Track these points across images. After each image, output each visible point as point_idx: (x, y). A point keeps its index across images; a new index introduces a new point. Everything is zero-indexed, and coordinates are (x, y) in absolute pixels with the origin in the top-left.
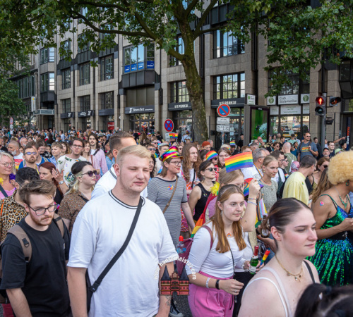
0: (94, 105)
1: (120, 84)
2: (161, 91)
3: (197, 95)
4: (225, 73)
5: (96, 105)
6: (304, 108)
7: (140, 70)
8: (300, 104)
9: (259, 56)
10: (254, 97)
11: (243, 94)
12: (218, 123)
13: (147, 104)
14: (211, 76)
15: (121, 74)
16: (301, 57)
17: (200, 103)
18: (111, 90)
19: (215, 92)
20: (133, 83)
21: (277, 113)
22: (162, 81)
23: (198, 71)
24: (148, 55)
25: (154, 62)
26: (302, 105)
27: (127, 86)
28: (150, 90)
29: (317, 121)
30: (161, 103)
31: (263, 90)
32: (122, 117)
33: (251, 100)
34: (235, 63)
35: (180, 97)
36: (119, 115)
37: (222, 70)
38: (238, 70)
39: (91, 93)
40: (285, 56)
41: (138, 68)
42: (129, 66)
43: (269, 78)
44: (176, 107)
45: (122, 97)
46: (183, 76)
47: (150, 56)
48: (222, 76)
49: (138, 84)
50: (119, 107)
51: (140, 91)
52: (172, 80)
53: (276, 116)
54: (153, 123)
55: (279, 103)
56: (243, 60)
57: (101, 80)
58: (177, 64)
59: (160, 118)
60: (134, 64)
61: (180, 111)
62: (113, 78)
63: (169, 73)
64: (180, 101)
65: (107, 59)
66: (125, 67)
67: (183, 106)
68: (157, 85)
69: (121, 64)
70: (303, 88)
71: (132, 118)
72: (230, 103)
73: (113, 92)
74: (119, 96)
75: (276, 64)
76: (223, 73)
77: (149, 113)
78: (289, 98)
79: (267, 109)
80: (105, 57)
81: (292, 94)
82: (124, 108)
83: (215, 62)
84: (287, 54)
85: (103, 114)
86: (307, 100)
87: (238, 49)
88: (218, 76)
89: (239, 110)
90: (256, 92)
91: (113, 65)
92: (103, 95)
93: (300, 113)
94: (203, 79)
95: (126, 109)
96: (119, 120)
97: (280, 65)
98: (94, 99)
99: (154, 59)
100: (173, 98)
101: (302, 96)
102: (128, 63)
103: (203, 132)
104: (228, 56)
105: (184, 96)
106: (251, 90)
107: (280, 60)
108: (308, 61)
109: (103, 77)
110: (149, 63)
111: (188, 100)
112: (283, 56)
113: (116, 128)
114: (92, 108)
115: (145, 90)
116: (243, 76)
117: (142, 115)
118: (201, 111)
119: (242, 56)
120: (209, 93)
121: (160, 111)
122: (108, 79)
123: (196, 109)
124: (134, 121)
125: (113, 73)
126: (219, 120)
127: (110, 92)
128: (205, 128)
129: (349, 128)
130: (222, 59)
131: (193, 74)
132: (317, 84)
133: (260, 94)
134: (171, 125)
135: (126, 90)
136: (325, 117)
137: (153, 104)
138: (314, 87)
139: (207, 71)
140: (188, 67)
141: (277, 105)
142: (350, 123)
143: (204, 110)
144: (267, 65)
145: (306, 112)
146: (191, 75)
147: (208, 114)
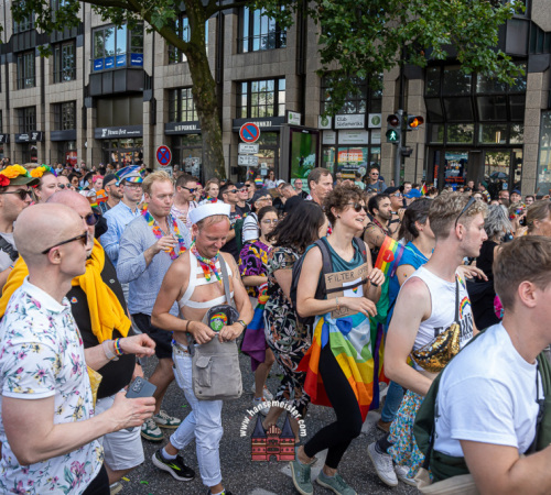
0: (43, 123)
1: (86, 90)
2: (153, 103)
3: (210, 107)
4: (256, 76)
5: (46, 123)
6: (373, 134)
7: (119, 68)
8: (367, 128)
9: (308, 53)
10: (298, 115)
11: (282, 113)
12: (240, 151)
13: (131, 124)
14: (234, 82)
15: (88, 72)
16: (369, 53)
17: (213, 121)
18: (71, 99)
19: (238, 107)
20: (107, 89)
21: (333, 142)
22: (156, 87)
23: (213, 73)
24: (133, 43)
25: (142, 56)
26: (370, 130)
27: (98, 92)
28: (136, 100)
29: (391, 155)
30: (153, 123)
31: (312, 106)
32: (89, 144)
33: (295, 119)
34: (270, 63)
35: (184, 114)
36: (85, 139)
37: (251, 72)
38: (275, 74)
39: (38, 102)
40: (345, 52)
41: (115, 63)
42: (101, 60)
43: (323, 88)
44: (178, 128)
45: (90, 111)
46: (190, 82)
47: (136, 45)
48: (249, 82)
49: (116, 90)
50: (85, 127)
51: (119, 103)
52: (171, 86)
53: (332, 145)
54: (141, 156)
55: (336, 127)
56: (283, 58)
57: (54, 82)
58: (180, 60)
59: (152, 146)
60: (109, 58)
61: (183, 135)
62: (74, 77)
63: (166, 74)
64: (184, 120)
65: (65, 46)
66: (95, 61)
67: (188, 128)
68: (147, 93)
69: (88, 57)
70: (373, 105)
71: (106, 145)
72: (263, 124)
73: (75, 102)
74: (84, 109)
75: (335, 65)
76: (251, 77)
77: (134, 138)
78: (352, 119)
79: (318, 133)
80: (61, 43)
81: (357, 113)
82: (93, 128)
83: (240, 59)
84: (348, 49)
85: (58, 138)
86: (378, 123)
87: (275, 41)
88: (244, 81)
89: (274, 135)
90: (301, 108)
91: (75, 58)
92: (58, 107)
93: (366, 142)
94: (221, 85)
95: (97, 130)
96: (84, 149)
97: (340, 67)
98: (43, 113)
99: (142, 50)
100: (173, 115)
101: (371, 116)
102: (99, 56)
103: (217, 167)
104: (260, 51)
105: (189, 112)
106: (294, 105)
107: (339, 58)
108: (378, 60)
109: (58, 77)
110: (134, 57)
111: (196, 119)
112: (342, 52)
113: (80, 161)
114: (39, 128)
115: (127, 101)
116: (282, 83)
117: (123, 142)
118: (215, 133)
119: (281, 51)
120: (229, 108)
121: (152, 135)
122: (66, 80)
123: (207, 129)
124: (110, 149)
125: (75, 70)
126: (242, 147)
127: (70, 102)
128: (221, 159)
129: (437, 167)
130: (251, 55)
131: (203, 74)
132: (393, 100)
133: (307, 112)
134: (167, 155)
135: (96, 99)
136: (400, 145)
137: (142, 123)
138: (389, 105)
139: (227, 72)
140: (196, 62)
141: (333, 128)
142: (438, 159)
143: (219, 132)
144: (320, 66)
145: (376, 140)
146: (200, 76)
147: (227, 141)
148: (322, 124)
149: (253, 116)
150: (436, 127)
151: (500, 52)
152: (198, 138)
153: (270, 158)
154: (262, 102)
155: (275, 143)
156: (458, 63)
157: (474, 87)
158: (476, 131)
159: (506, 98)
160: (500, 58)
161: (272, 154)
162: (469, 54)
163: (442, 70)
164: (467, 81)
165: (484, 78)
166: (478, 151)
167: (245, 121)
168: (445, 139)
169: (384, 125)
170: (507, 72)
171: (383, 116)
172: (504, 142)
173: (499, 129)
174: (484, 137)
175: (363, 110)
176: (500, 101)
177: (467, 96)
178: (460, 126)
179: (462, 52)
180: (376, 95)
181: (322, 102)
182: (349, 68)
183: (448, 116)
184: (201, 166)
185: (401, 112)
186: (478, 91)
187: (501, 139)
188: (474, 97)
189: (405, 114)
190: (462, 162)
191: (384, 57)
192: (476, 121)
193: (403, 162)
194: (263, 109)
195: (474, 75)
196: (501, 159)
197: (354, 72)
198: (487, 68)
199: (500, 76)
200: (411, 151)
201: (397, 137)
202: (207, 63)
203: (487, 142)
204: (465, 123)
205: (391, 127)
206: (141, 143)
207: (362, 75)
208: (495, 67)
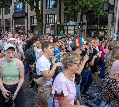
1: (13, 16)
2: (28, 19)
3: (40, 20)
4: (50, 14)
5: (4, 23)
6: (75, 27)
7: (20, 11)
9: (62, 9)
10: (59, 22)
11: (56, 22)
12: (47, 30)
13: (23, 24)
14: (45, 15)
15: (13, 12)
16: (75, 9)
17: (41, 23)
18: (9, 18)
19: (46, 20)
20: (17, 16)
22: (28, 16)
23: (41, 13)
25: (25, 9)
26: (75, 26)
27: (16, 17)
28: (24, 19)
29: (79, 31)
30: (28, 24)
31: (62, 20)
32: (13, 28)
33: (59, 23)
34: (53, 11)
35: (34, 22)
36: (12, 27)
37: (49, 13)
38: (54, 13)
39: (2, 19)
40: (70, 9)
41: (19, 10)
43: (65, 17)
44: (33, 25)
45: (13, 21)
46: (36, 15)
47: (24, 6)
48: (49, 15)
49: (19, 16)
50: (12, 24)
51: (20, 19)
52: (32, 16)
53: (66, 29)
54: (25, 31)
55: (68, 25)
56: (56, 10)
57: (5, 14)
58: (34, 10)
59: (27, 29)
60: (18, 9)
61: (34, 26)
62: (10, 13)
63: (30, 13)
64: (34, 23)
66: (15, 10)
67: (35, 25)
68: (26, 17)
69: (13, 9)
70: (75, 20)
71: (17, 28)
72: (51, 24)
73: (10, 19)
75: (67, 12)
77: (23, 27)
78: (71, 23)
79: (63, 26)
80: (7, 6)
81: (72, 22)
82: (14, 25)
83: (47, 10)
85: (6, 27)
86: (77, 24)
87: (54, 6)
88: (48, 15)
89: (54, 27)
91: (10, 9)
92: (6, 20)
93: (74, 28)
94: (42, 16)
95: (15, 25)
96: (12, 29)
97: (68, 12)
98: (3, 21)
100: (32, 22)
101: (75, 23)
102: (16, 9)
103: (42, 34)
104: (51, 8)
105: (36, 21)
106: (58, 20)
107: (68, 10)
110: (23, 9)
111: (37, 23)
112: (69, 9)
114: (2, 24)
115: (22, 19)
116: (56, 15)
117: (21, 28)
118: (41, 26)
119: (56, 8)
120: (44, 21)
121: (27, 26)
122: (8, 14)
123: (39, 25)
124: (18, 29)
125: (10, 12)
126: (47, 29)
127: (9, 19)
128: (42, 32)
129: (89, 34)
130: (49, 9)
131: (39, 13)
132: (80, 19)
133: (61, 22)
134: (30, 31)
135: (15, 18)
136: (81, 29)
137: (25, 24)
138: (79, 20)
139: (44, 13)
140: (37, 10)
141: (67, 25)
142: (89, 32)
143: (42, 26)
144: (64, 12)
145: (76, 28)
146: (38, 13)
147: (44, 28)
148: (64, 24)
149: (49, 22)
150: (89, 25)
151: (103, 9)
152: (38, 27)
153: (53, 32)
154: (51, 19)
155: (54, 28)
156: (94, 12)
157: (97, 17)
158: (97, 26)
159: (104, 19)
160: (103, 11)
161: (53, 31)
162: (96, 10)
163: (90, 13)
164: (96, 16)
165: (99, 15)
166: (98, 31)
167: (48, 23)
168: (91, 28)
169: (78, 25)
170: (104, 14)
171: (78, 23)
172: (103, 29)
173: (102, 26)
174: (99, 28)
175: (73, 22)
176: (103, 20)
177: (96, 19)
178: (94, 25)
179: (95, 9)
180: (76, 18)
181: (64, 20)
182: (70, 12)
183: (92, 23)
184: (38, 33)
185: (81, 22)
186: (98, 18)
187: (103, 28)
188: (97, 19)
189: (82, 22)
190: (94, 33)
191: (78, 10)
192: (97, 24)
193: (82, 33)
194: (52, 21)
195: (97, 14)
196: (102, 33)
197: (71, 13)
198: (100, 13)
199: (103, 14)
200: (83, 30)
201: (80, 27)
202: (39, 11)
203: (100, 29)
204: (95, 25)
205: (79, 25)
206: (25, 28)
207: (73, 14)
208: (102, 13)
